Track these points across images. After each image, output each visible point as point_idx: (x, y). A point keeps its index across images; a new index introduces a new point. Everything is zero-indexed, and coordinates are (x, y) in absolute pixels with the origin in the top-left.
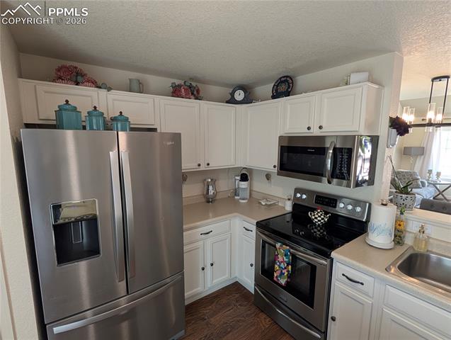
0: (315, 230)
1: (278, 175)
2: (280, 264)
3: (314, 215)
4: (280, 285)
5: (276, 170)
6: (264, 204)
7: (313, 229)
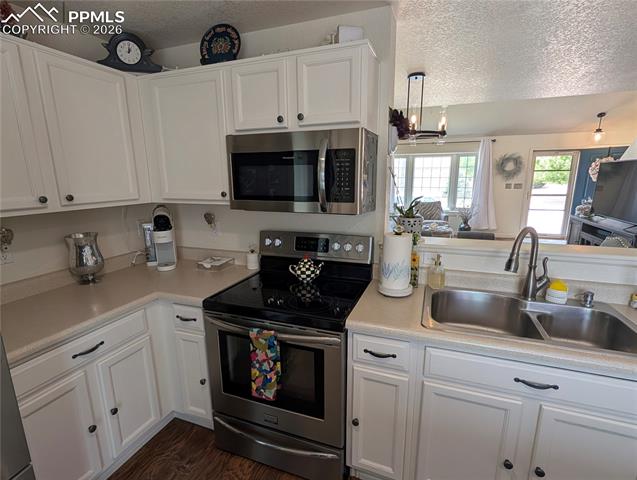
0: (304, 292)
1: (232, 208)
2: (261, 365)
3: (299, 269)
4: (266, 401)
5: (226, 201)
6: (209, 266)
7: (300, 291)
